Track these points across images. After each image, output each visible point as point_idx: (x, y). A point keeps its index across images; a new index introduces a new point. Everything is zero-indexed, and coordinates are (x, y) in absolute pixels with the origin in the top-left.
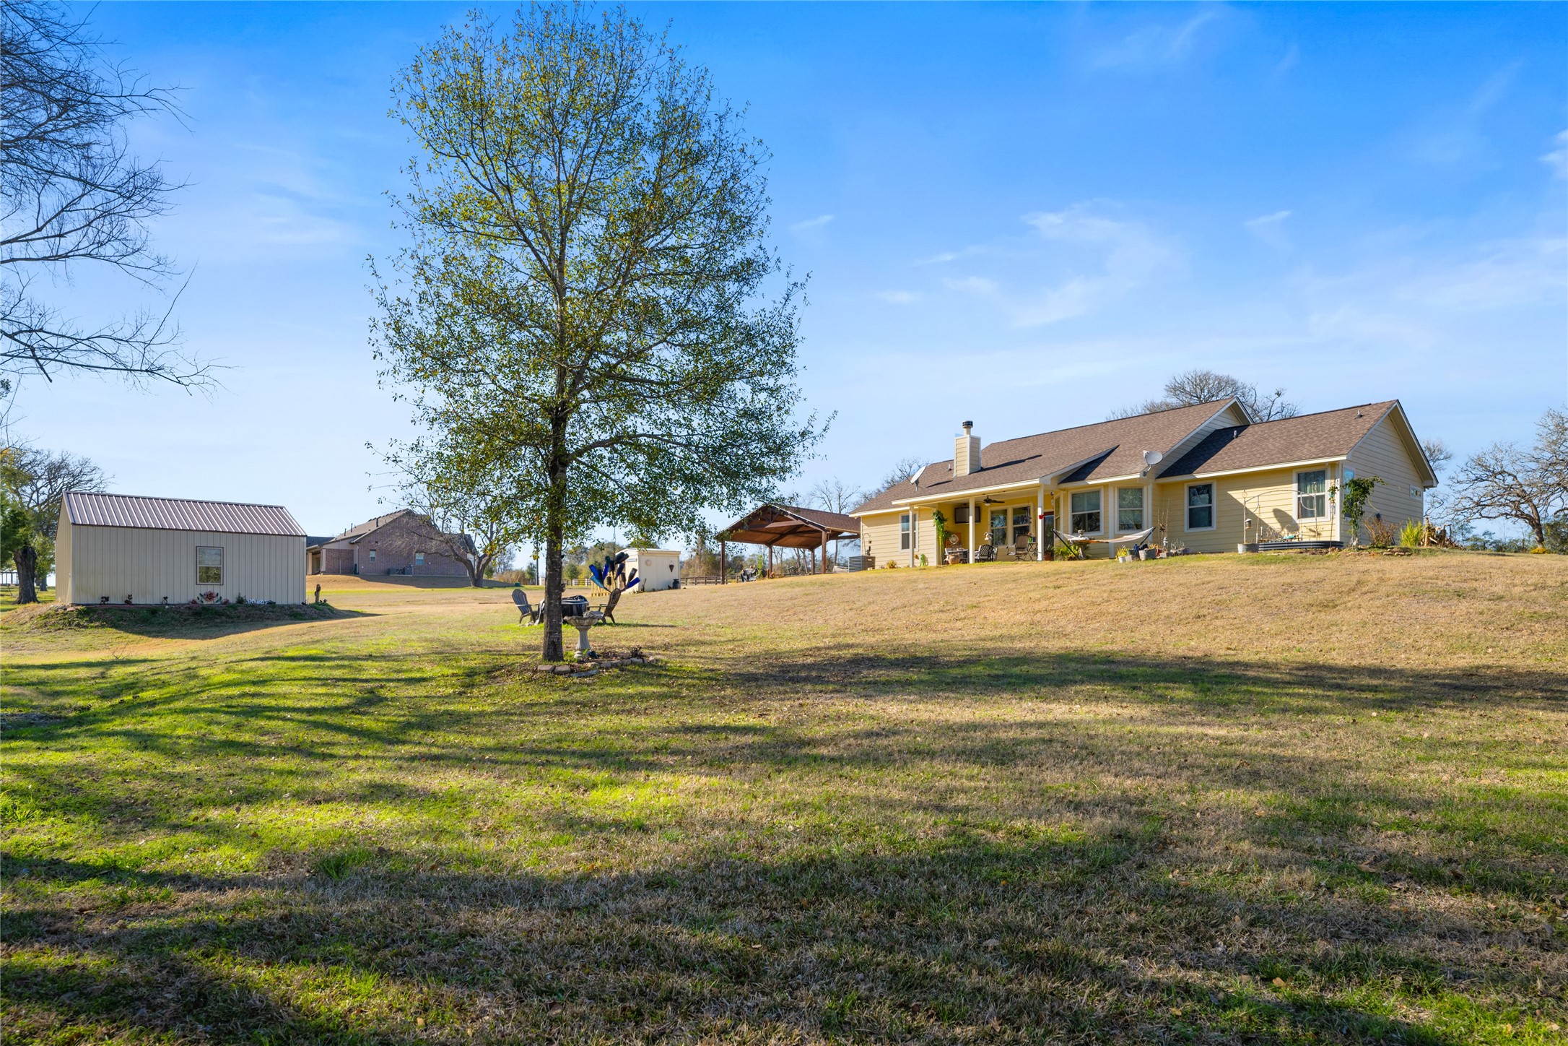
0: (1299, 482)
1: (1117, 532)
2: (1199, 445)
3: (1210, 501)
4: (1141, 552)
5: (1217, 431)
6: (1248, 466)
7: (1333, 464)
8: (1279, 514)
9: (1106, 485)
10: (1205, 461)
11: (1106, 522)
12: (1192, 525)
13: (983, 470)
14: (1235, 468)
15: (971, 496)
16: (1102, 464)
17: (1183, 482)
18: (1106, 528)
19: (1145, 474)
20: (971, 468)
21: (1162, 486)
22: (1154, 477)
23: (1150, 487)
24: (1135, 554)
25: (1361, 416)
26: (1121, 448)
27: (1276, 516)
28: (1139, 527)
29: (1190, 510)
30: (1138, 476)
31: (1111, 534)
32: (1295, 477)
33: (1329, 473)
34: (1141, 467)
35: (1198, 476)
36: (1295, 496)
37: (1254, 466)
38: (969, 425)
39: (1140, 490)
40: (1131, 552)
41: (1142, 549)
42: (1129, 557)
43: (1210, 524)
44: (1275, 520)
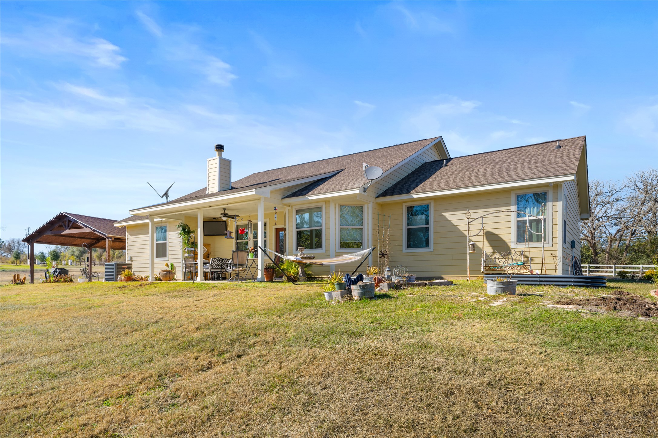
0: (518, 203)
1: (338, 251)
2: (413, 172)
3: (427, 222)
4: (353, 287)
5: (426, 163)
6: (467, 187)
7: (556, 186)
8: (491, 237)
9: (327, 201)
10: (421, 182)
11: (328, 239)
12: (409, 246)
13: (233, 188)
14: (453, 188)
15: (199, 208)
16: (327, 182)
17: (401, 203)
18: (328, 245)
19: (365, 190)
20: (220, 187)
21: (382, 205)
22: (374, 195)
23: (371, 206)
24: (345, 289)
25: (560, 147)
26: (346, 171)
27: (489, 240)
28: (359, 245)
29: (409, 230)
30: (357, 191)
31: (332, 252)
32: (513, 199)
33: (550, 195)
34: (360, 183)
35: (415, 196)
36: (513, 219)
37: (473, 186)
38: (220, 148)
39: (361, 209)
40: (341, 286)
41: (355, 282)
42: (337, 294)
43: (427, 245)
44: (487, 244)
